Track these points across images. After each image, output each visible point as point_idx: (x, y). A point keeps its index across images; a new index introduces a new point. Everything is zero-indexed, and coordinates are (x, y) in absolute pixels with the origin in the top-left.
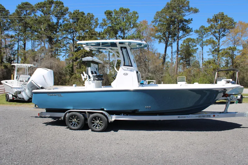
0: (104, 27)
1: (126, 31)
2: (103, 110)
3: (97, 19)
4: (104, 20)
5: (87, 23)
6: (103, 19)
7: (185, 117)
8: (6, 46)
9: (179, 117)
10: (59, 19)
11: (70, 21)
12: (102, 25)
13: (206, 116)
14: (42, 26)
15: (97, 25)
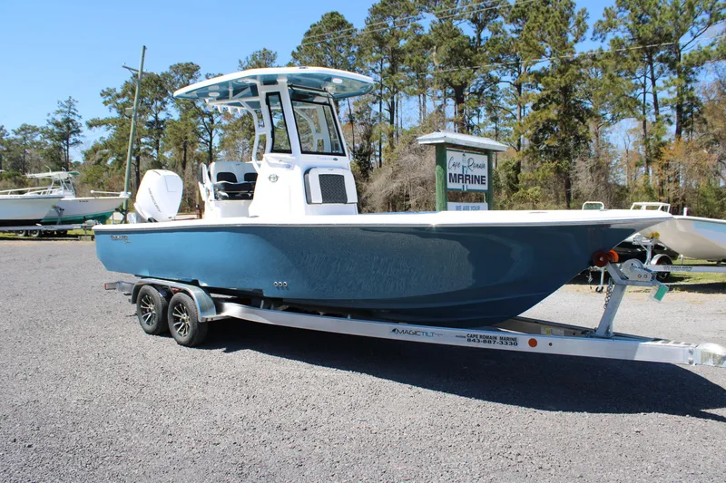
0: (610, 36)
1: (682, 41)
2: (195, 283)
3: (584, 11)
4: (608, 13)
5: (550, 29)
6: (605, 9)
7: (415, 333)
8: (350, 116)
9: (394, 330)
10: (481, 27)
11: (504, 30)
12: (600, 27)
13: (498, 340)
14: (434, 53)
15: (582, 31)
